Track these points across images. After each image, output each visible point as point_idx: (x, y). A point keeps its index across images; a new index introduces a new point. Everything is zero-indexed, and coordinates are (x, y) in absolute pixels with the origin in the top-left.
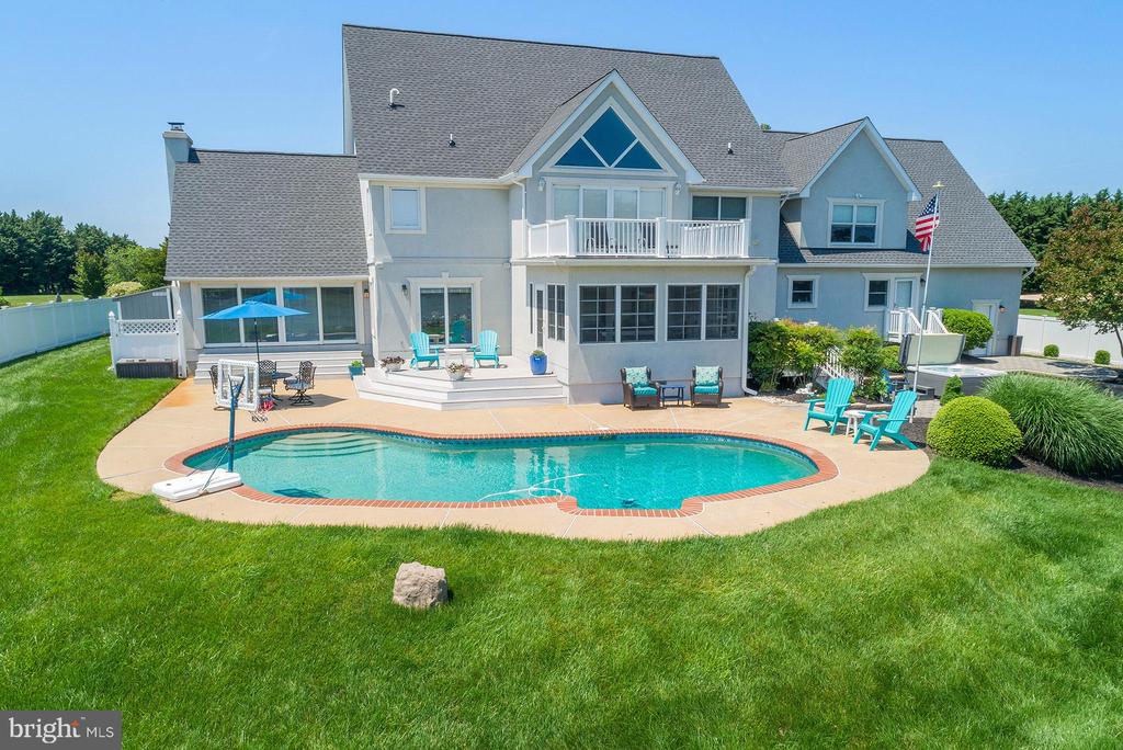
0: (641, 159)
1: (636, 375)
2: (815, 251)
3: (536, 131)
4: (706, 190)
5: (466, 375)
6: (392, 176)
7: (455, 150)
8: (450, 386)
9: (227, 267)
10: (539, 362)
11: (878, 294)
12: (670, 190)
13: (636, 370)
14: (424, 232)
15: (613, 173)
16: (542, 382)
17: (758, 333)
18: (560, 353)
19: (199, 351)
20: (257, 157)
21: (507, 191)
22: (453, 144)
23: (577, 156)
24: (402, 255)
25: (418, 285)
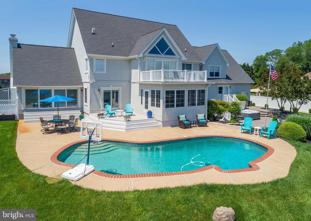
0: (170, 53)
1: (182, 118)
3: (135, 43)
4: (188, 62)
5: (130, 119)
6: (97, 55)
7: (114, 48)
8: (125, 123)
9: (35, 83)
10: (150, 114)
11: (220, 90)
12: (178, 61)
13: (183, 116)
14: (105, 73)
15: (164, 56)
16: (151, 121)
17: (210, 104)
18: (159, 111)
19: (23, 111)
20: (41, 47)
21: (130, 61)
22: (113, 46)
23: (154, 51)
24: (98, 80)
25: (103, 89)
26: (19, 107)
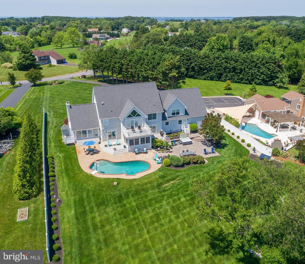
0: (139, 115)
1: (136, 150)
2: (169, 117)
5: (116, 149)
6: (104, 119)
10: (125, 147)
11: (180, 122)
14: (108, 124)
15: (135, 118)
16: (125, 150)
18: (127, 146)
19: (76, 140)
22: (112, 111)
23: (130, 116)
24: (105, 128)
25: (108, 131)
26: (75, 138)
